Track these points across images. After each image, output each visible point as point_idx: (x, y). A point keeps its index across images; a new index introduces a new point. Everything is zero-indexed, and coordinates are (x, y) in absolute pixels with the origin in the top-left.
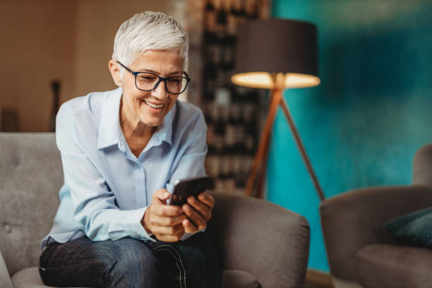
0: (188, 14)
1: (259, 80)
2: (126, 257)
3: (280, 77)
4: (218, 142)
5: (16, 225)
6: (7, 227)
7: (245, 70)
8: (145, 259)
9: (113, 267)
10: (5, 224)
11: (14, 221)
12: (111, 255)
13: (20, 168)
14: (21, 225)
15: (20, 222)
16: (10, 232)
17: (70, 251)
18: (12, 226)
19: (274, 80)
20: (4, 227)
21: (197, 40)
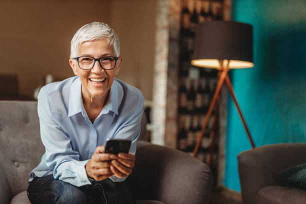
0: (169, 16)
1: (213, 63)
2: (65, 193)
3: (225, 62)
4: (189, 105)
5: (22, 162)
6: (16, 163)
7: (198, 58)
8: (78, 195)
9: (58, 199)
10: (15, 161)
11: (21, 159)
12: (58, 191)
13: (29, 124)
14: (26, 162)
15: (25, 160)
16: (18, 166)
17: (42, 184)
18: (19, 162)
19: (222, 64)
20: (14, 163)
21: (175, 34)
